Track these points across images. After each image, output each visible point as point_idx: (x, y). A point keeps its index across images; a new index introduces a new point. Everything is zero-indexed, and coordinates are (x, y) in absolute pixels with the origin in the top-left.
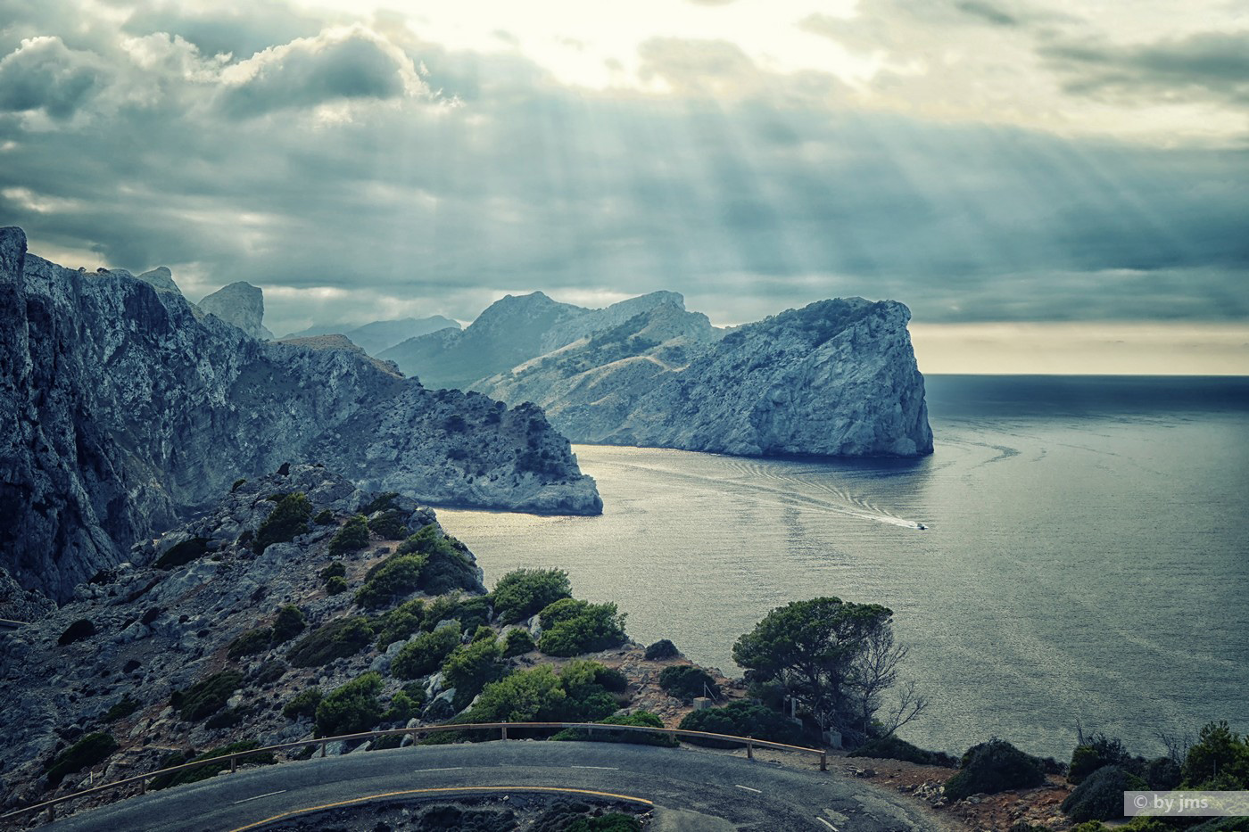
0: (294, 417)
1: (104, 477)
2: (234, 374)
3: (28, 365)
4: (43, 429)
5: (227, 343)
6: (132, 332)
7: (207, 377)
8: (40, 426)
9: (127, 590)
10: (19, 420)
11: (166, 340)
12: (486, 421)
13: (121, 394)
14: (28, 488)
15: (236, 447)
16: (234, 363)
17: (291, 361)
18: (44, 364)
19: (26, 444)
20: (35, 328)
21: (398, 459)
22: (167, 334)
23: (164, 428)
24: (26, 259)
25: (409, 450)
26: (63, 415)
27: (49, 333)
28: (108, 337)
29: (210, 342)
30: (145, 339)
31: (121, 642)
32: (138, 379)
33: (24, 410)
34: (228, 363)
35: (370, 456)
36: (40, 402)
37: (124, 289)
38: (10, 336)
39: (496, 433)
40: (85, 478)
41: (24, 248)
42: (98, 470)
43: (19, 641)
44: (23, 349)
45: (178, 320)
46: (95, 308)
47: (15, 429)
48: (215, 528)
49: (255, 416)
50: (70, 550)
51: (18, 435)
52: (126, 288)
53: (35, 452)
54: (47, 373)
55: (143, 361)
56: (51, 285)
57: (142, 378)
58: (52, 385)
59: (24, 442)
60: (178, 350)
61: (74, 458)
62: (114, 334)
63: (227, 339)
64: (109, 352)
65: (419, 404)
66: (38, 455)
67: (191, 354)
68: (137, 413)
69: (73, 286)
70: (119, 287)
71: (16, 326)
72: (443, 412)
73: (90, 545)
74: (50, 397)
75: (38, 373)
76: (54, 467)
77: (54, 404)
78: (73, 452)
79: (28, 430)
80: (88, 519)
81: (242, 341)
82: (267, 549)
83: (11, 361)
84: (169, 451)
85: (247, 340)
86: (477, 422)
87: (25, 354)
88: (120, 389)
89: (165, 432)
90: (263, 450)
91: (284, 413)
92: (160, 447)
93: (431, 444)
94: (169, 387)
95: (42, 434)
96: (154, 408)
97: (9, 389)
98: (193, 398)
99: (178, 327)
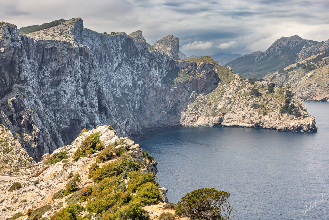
0: (188, 91)
1: (108, 116)
2: (165, 74)
3: (80, 73)
4: (85, 98)
5: (162, 61)
6: (124, 57)
7: (154, 75)
8: (84, 97)
9: (36, 172)
10: (77, 94)
11: (138, 61)
12: (268, 92)
14: (79, 121)
15: (166, 103)
16: (165, 69)
18: (86, 71)
19: (79, 104)
20: (82, 58)
21: (231, 108)
22: (138, 58)
23: (137, 96)
24: (83, 30)
25: (235, 104)
26: (92, 93)
27: (88, 60)
28: (115, 60)
29: (155, 61)
30: (129, 60)
32: (127, 76)
33: (78, 91)
34: (162, 69)
35: (219, 107)
36: (84, 87)
37: (121, 40)
38: (73, 61)
39: (272, 97)
40: (101, 117)
41: (82, 25)
42: (106, 114)
44: (78, 67)
45: (142, 52)
46: (110, 48)
47: (75, 98)
51: (76, 100)
52: (122, 40)
53: (82, 107)
54: (87, 76)
55: (129, 69)
56: (93, 40)
57: (128, 76)
58: (89, 81)
59: (78, 103)
60: (142, 64)
61: (97, 109)
62: (117, 58)
63: (162, 59)
64: (115, 66)
65: (240, 85)
66: (84, 108)
67: (147, 66)
68: (126, 90)
69: (101, 40)
70: (119, 40)
71: (75, 57)
72: (249, 88)
74: (88, 85)
75: (83, 76)
76: (89, 113)
77: (90, 88)
78: (97, 107)
79: (80, 98)
81: (168, 60)
82: (80, 159)
83: (73, 71)
84: (139, 105)
85: (170, 60)
86: (264, 92)
87: (79, 69)
88: (120, 80)
89: (137, 97)
90: (176, 104)
91: (184, 89)
92: (135, 104)
93: (244, 102)
94: (139, 79)
95: (85, 100)
96: (133, 88)
97: (72, 82)
98: (148, 83)
99: (142, 55)
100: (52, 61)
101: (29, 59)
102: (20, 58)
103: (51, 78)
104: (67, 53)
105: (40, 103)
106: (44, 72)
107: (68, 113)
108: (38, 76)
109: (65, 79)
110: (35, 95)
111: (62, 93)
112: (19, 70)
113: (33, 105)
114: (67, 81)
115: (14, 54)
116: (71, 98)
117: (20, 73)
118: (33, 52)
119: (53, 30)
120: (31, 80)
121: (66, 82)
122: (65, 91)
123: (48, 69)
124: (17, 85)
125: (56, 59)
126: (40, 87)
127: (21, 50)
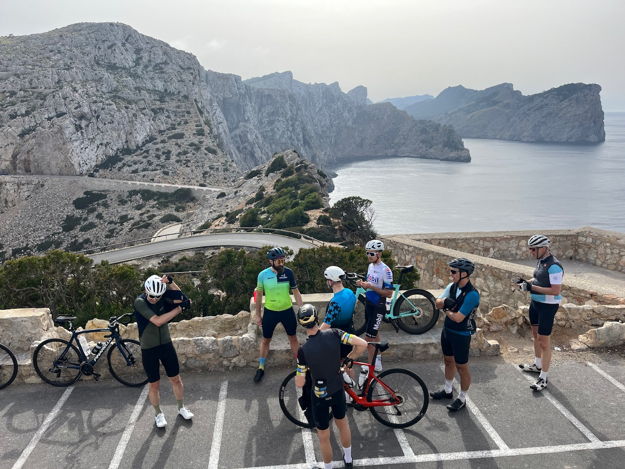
2: (355, 116)
3: (289, 114)
6: (324, 103)
7: (346, 117)
8: (292, 133)
10: (287, 131)
11: (334, 105)
12: (434, 130)
16: (355, 112)
17: (372, 111)
18: (294, 113)
19: (289, 138)
20: (291, 103)
21: (404, 143)
22: (335, 103)
24: (293, 81)
25: (408, 140)
26: (299, 130)
27: (295, 104)
28: (317, 105)
29: (348, 106)
30: (328, 105)
32: (326, 118)
33: (288, 128)
34: (353, 112)
35: (395, 142)
36: (293, 125)
38: (284, 105)
39: (437, 134)
40: (305, 148)
41: (292, 77)
42: (309, 146)
44: (288, 109)
45: (338, 99)
46: (313, 96)
47: (285, 133)
48: (262, 168)
49: (361, 129)
51: (286, 135)
52: (323, 89)
54: (295, 117)
55: (327, 112)
56: (300, 89)
58: (296, 121)
60: (338, 108)
61: (302, 142)
62: (319, 104)
63: (353, 105)
64: (317, 109)
65: (412, 125)
67: (341, 110)
68: (325, 128)
69: (307, 89)
70: (321, 89)
71: (286, 102)
72: (420, 127)
74: (295, 124)
75: (292, 117)
77: (297, 126)
79: (289, 134)
81: (358, 105)
82: (269, 175)
83: (284, 113)
84: (334, 140)
85: (360, 105)
86: (431, 130)
87: (288, 111)
88: (321, 121)
89: (333, 134)
92: (332, 139)
93: (415, 138)
94: (335, 120)
95: (293, 135)
96: (330, 127)
97: (284, 122)
98: (342, 123)
99: (338, 101)
100: (268, 105)
101: (251, 103)
102: (244, 102)
103: (268, 118)
104: (279, 99)
105: (260, 137)
106: (262, 113)
108: (258, 117)
109: (278, 119)
110: (255, 131)
111: (276, 129)
112: (244, 112)
113: (254, 139)
114: (280, 121)
115: (239, 99)
116: (283, 133)
117: (244, 114)
118: (254, 97)
119: (270, 81)
120: (253, 119)
122: (278, 128)
123: (265, 111)
124: (242, 123)
125: (272, 104)
126: (260, 125)
127: (245, 96)
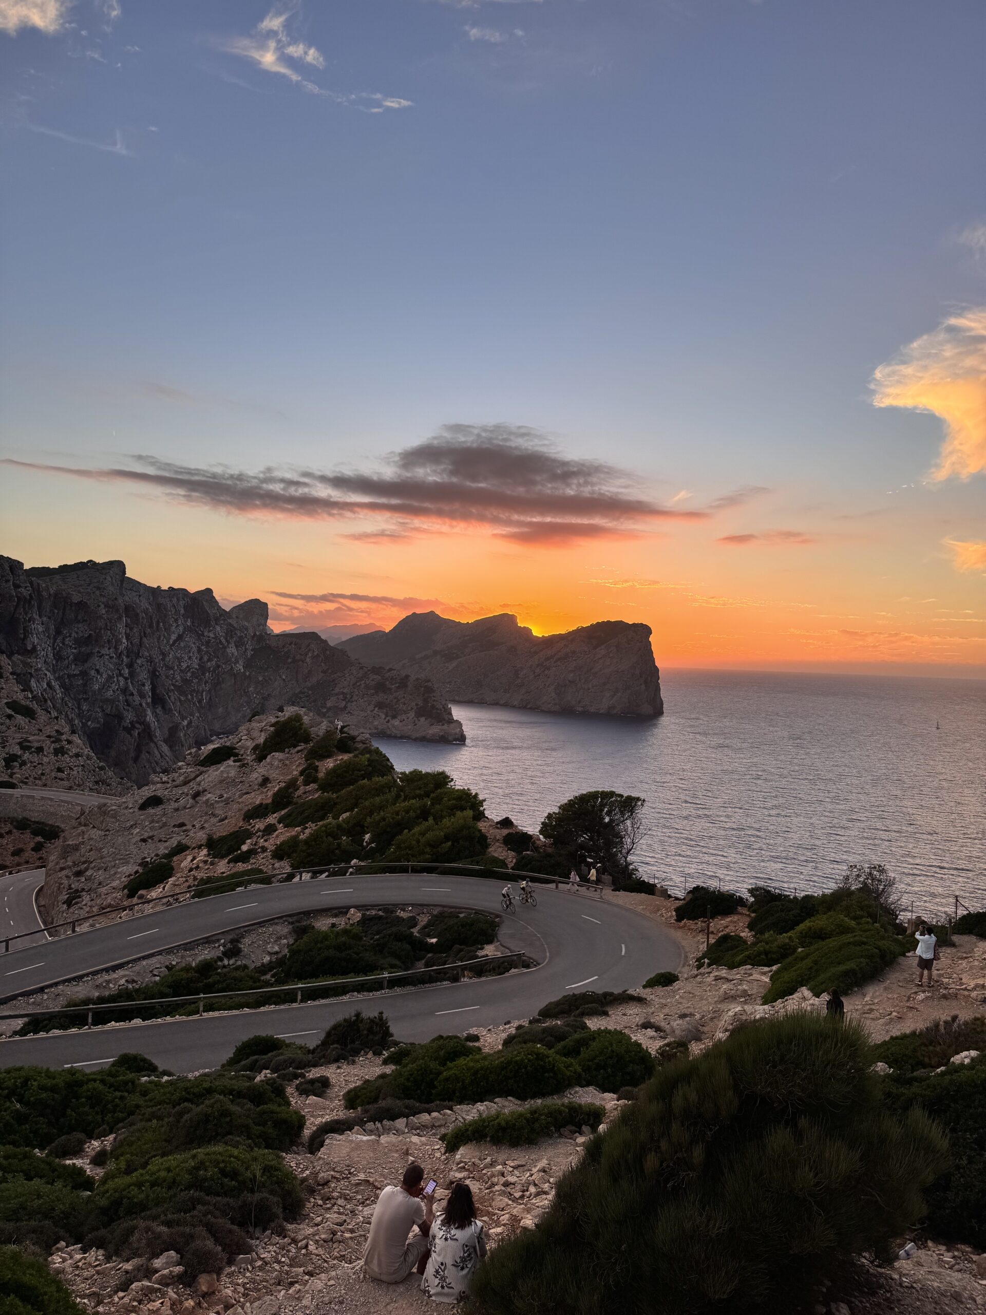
0: (284, 680)
1: (167, 712)
2: (249, 653)
3: (124, 643)
4: (131, 682)
5: (246, 635)
6: (188, 626)
7: (233, 654)
8: (129, 681)
9: (182, 778)
10: (117, 676)
11: (209, 632)
12: (399, 686)
13: (180, 663)
14: (120, 717)
16: (250, 647)
17: (284, 647)
18: (133, 642)
19: (121, 691)
20: (129, 621)
21: (345, 707)
22: (210, 628)
23: (205, 684)
24: (125, 580)
25: (352, 702)
26: (143, 675)
27: (137, 624)
28: (173, 628)
29: (235, 634)
30: (196, 631)
31: (177, 810)
32: (191, 655)
33: (120, 671)
34: (246, 647)
35: (329, 704)
36: (130, 666)
38: (114, 625)
39: (404, 694)
40: (156, 712)
41: (124, 573)
42: (163, 708)
43: (114, 808)
44: (121, 634)
45: (217, 620)
46: (166, 611)
47: (114, 681)
48: (238, 742)
49: (260, 679)
50: (144, 756)
51: (116, 685)
53: (126, 696)
54: (135, 649)
55: (194, 643)
56: (140, 596)
57: (193, 654)
58: (138, 656)
59: (119, 690)
60: (216, 638)
61: (149, 700)
62: (177, 626)
63: (246, 633)
64: (174, 637)
65: (359, 675)
66: (128, 698)
67: (223, 641)
68: (189, 674)
69: (153, 597)
70: (180, 599)
71: (118, 620)
72: (373, 680)
73: (156, 752)
74: (136, 663)
75: (130, 649)
76: (137, 705)
77: (139, 668)
78: (149, 697)
79: (122, 683)
80: (156, 736)
81: (255, 634)
82: (269, 757)
83: (114, 640)
84: (208, 698)
85: (258, 634)
86: (394, 687)
87: (122, 637)
88: (180, 660)
89: (205, 686)
90: (265, 699)
91: (278, 678)
92: (202, 696)
93: (365, 699)
94: (210, 660)
95: (130, 685)
96: (200, 672)
97: (112, 658)
98: (224, 666)
99: (217, 624)
100: (79, 622)
101: (40, 616)
102: (26, 614)
103: (75, 648)
104: (104, 611)
105: (57, 687)
106: (64, 639)
107: (101, 704)
108: (53, 645)
109: (99, 652)
110: (48, 673)
111: (93, 673)
112: (24, 634)
113: (45, 690)
114: (103, 655)
115: (17, 607)
116: (108, 681)
117: (25, 637)
118: (48, 605)
119: (76, 576)
120: (44, 650)
121: (101, 657)
122: (98, 671)
123: (71, 634)
125: (86, 621)
126: (57, 662)
127: (30, 602)
